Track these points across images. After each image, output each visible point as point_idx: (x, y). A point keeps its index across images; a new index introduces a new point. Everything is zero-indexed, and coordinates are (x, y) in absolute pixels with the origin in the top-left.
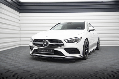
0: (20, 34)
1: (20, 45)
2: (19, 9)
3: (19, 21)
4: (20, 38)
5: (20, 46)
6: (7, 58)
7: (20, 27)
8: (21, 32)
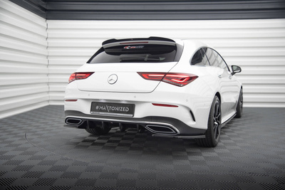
0: (48, 74)
1: (48, 101)
2: (46, 10)
3: (44, 42)
4: (48, 83)
5: (47, 104)
6: (15, 134)
7: (47, 56)
8: (50, 68)
